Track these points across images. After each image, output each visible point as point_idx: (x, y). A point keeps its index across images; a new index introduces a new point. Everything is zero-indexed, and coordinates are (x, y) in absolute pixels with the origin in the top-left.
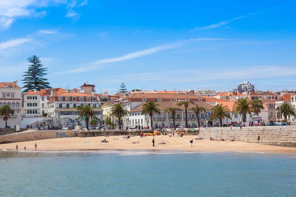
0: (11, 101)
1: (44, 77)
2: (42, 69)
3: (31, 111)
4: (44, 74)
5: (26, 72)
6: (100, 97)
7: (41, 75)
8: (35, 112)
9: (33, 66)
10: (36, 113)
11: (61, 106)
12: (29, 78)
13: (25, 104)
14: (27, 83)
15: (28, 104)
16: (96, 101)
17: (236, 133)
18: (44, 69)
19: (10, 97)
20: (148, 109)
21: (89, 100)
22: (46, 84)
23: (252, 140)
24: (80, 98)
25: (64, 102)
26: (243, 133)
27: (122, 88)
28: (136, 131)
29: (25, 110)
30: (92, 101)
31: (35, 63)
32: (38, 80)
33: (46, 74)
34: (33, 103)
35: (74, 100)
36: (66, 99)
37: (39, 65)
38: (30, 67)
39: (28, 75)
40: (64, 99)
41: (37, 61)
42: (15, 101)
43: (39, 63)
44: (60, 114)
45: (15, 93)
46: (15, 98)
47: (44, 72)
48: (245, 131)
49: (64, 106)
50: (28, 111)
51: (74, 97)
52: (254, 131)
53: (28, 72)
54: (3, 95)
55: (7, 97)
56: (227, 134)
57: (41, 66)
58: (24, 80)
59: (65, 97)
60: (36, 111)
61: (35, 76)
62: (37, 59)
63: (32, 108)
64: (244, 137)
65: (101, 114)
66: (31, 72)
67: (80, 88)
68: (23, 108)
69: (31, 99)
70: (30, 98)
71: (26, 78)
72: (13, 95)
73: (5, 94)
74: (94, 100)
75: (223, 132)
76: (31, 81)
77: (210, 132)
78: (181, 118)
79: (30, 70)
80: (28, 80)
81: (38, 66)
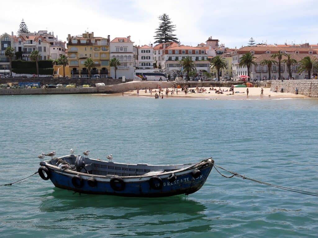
0: (124, 55)
1: (173, 33)
2: (171, 26)
3: (145, 64)
4: (173, 30)
5: (157, 29)
6: (217, 51)
7: (170, 31)
8: (148, 64)
9: (163, 23)
10: (150, 65)
11: (170, 59)
12: (160, 34)
13: (140, 57)
14: (158, 38)
15: (142, 57)
16: (204, 53)
17: (301, 86)
18: (173, 26)
19: (123, 51)
20: (245, 61)
21: (198, 53)
22: (175, 40)
23: (314, 94)
24: (189, 52)
25: (174, 55)
26: (307, 87)
27: (251, 43)
28: (228, 83)
29: (140, 63)
30: (200, 54)
31: (165, 21)
32: (168, 36)
33: (175, 30)
34: (147, 56)
35: (183, 53)
36: (176, 52)
37: (169, 23)
38: (161, 24)
39: (159, 32)
40: (174, 52)
41: (166, 18)
42: (128, 55)
43: (168, 21)
44: (169, 66)
45: (127, 47)
46: (127, 52)
47: (173, 29)
48: (308, 84)
49: (173, 58)
50: (142, 64)
51: (184, 50)
52: (316, 85)
53: (160, 28)
54: (116, 49)
55: (120, 51)
56: (293, 87)
57: (170, 23)
58: (156, 36)
59: (175, 50)
60: (150, 64)
61: (165, 32)
62: (167, 17)
63: (146, 61)
64: (307, 91)
65: (208, 66)
66: (162, 28)
67: (206, 43)
68: (138, 61)
69: (145, 52)
70: (143, 51)
71: (158, 34)
72: (126, 48)
73: (118, 48)
74: (202, 53)
75: (290, 85)
76: (162, 37)
77: (280, 85)
78: (284, 71)
79: (161, 27)
80: (159, 36)
81: (167, 24)
